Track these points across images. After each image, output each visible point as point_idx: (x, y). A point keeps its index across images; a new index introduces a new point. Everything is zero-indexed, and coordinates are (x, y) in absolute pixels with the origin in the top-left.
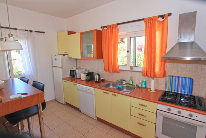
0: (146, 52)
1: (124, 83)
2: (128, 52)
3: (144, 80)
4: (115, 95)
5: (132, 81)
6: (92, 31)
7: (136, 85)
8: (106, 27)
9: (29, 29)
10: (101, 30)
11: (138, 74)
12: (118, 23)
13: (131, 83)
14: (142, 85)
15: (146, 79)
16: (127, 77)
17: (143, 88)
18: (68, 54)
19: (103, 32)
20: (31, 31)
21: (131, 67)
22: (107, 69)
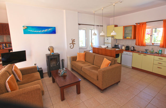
0: (163, 36)
1: (148, 51)
2: (151, 36)
3: (160, 50)
4: (145, 55)
5: (153, 50)
6: (132, 26)
7: (155, 52)
8: (139, 23)
9: (98, 25)
10: (136, 25)
11: (156, 47)
12: (147, 22)
13: (152, 51)
14: (159, 52)
15: (162, 49)
16: (150, 48)
17: (160, 53)
18: (114, 37)
19: (137, 26)
20: (99, 26)
21: (153, 44)
22: (138, 44)
